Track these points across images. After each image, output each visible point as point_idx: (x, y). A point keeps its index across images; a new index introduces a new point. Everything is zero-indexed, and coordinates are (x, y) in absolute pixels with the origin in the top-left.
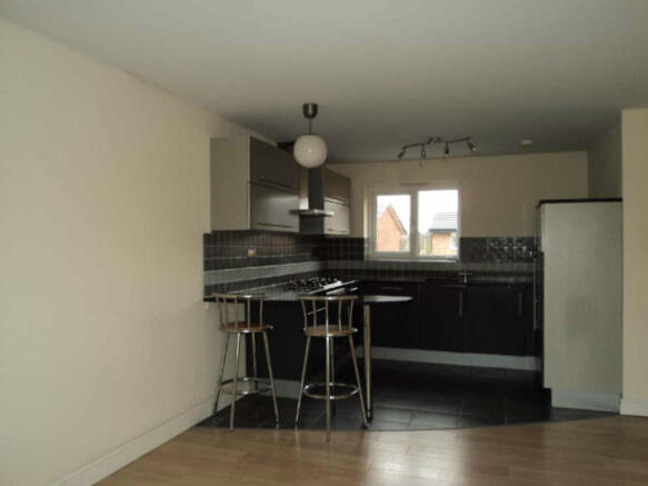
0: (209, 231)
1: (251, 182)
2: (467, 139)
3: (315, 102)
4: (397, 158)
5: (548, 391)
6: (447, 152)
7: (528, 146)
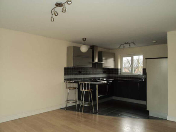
0: (66, 67)
1: (73, 56)
2: (133, 42)
3: (85, 37)
4: (118, 48)
5: (148, 111)
6: (130, 46)
7: (155, 43)
